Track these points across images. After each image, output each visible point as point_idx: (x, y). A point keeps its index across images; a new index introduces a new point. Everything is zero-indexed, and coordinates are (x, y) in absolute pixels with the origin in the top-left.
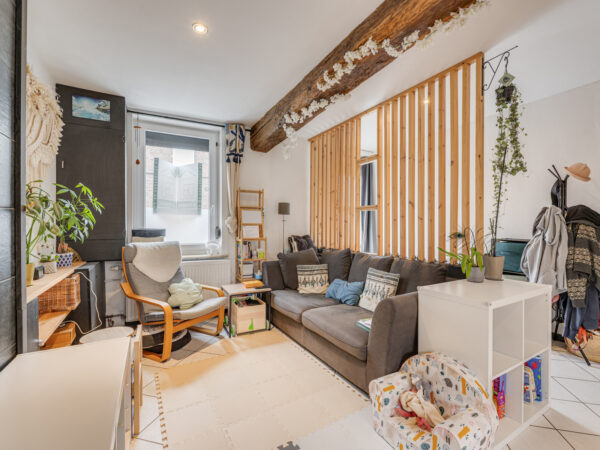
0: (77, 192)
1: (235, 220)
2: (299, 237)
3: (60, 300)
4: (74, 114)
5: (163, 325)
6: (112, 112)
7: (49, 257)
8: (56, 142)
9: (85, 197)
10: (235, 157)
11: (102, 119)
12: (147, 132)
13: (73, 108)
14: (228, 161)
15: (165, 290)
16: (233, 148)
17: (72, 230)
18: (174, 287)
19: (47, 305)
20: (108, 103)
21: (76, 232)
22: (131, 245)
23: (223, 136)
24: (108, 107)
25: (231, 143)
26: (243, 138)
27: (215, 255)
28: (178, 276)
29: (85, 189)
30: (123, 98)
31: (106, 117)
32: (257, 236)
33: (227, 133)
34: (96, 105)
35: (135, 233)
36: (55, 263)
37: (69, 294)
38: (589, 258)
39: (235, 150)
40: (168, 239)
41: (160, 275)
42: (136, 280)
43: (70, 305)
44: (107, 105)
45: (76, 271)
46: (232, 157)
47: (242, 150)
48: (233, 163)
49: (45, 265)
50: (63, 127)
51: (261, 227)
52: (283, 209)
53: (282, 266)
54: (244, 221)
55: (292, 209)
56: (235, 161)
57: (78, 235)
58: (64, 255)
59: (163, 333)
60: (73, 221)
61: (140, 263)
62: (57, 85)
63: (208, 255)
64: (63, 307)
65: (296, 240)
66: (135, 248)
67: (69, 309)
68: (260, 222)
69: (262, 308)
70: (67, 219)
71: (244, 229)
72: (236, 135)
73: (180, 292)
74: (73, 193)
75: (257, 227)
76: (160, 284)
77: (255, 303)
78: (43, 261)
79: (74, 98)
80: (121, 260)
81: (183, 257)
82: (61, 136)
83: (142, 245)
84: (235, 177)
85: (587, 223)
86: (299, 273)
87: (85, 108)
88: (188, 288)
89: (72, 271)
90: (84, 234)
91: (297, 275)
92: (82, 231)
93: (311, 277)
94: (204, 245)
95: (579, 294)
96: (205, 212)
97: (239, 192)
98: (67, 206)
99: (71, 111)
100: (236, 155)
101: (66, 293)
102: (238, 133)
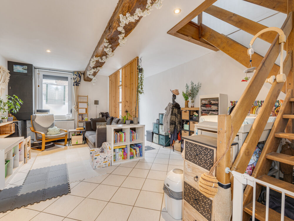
0: (14, 97)
1: (76, 107)
2: (103, 113)
3: (8, 131)
4: (14, 71)
5: (42, 140)
6: (28, 70)
7: (4, 118)
8: (7, 81)
9: (16, 99)
10: (77, 84)
11: (24, 72)
12: (43, 75)
13: (14, 69)
14: (74, 85)
15: (46, 130)
16: (76, 80)
17: (12, 110)
18: (50, 129)
19: (3, 132)
20: (27, 67)
21: (13, 110)
22: (34, 115)
23: (72, 76)
24: (27, 68)
25: (75, 79)
26: (80, 77)
27: (69, 119)
28: (52, 126)
29: (16, 97)
30: (32, 65)
31: (26, 72)
32: (85, 112)
33: (73, 75)
34: (22, 68)
35: (38, 111)
36: (6, 119)
37: (10, 129)
38: (175, 119)
39: (77, 81)
40: (50, 113)
41: (45, 125)
42: (35, 126)
43: (11, 132)
44: (26, 67)
45: (14, 122)
46: (75, 84)
47: (80, 81)
48: (76, 86)
49: (3, 120)
50: (10, 76)
51: (86, 109)
52: (96, 102)
53: (91, 123)
54: (80, 107)
55: (99, 102)
56: (77, 85)
57: (14, 111)
58: (10, 117)
59: (41, 143)
60: (13, 107)
61: (37, 121)
62: (8, 62)
63: (67, 119)
64: (8, 133)
65: (101, 114)
66: (36, 116)
67: (11, 133)
68: (86, 107)
69: (81, 137)
70: (11, 106)
71: (80, 110)
72: (77, 76)
73: (52, 131)
74: (12, 98)
75: (85, 109)
76: (44, 128)
77: (80, 135)
78: (2, 119)
79: (14, 65)
80: (30, 120)
81: (55, 120)
82: (9, 79)
83: (38, 115)
84: (77, 91)
85: (176, 108)
86: (97, 125)
87: (18, 69)
88: (55, 129)
89: (12, 122)
90: (17, 111)
91: (96, 126)
92: (16, 110)
93: (101, 126)
94: (65, 116)
95: (172, 130)
96: (67, 104)
97: (78, 97)
98: (10, 102)
99: (13, 70)
100: (77, 83)
101: (9, 128)
102: (78, 75)
